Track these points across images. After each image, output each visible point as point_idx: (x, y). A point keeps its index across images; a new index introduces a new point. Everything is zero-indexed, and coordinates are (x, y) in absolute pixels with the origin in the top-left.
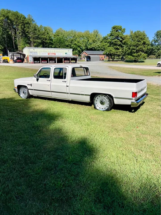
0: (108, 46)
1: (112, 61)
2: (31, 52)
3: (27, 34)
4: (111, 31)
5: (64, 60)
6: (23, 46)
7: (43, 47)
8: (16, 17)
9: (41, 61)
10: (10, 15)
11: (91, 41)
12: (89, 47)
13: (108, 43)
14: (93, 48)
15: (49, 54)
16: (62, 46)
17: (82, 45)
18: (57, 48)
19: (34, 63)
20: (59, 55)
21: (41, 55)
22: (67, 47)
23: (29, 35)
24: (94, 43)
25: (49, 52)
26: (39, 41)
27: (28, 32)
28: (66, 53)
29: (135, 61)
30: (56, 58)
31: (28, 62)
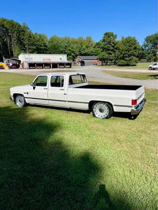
0: (101, 52)
1: (105, 65)
2: (26, 58)
3: (22, 41)
4: (103, 37)
5: (59, 66)
6: (18, 53)
7: (38, 53)
8: (11, 25)
9: (36, 66)
10: (5, 23)
11: (84, 47)
12: (83, 52)
13: (101, 48)
14: (87, 54)
15: (44, 60)
16: (57, 52)
17: (76, 51)
18: (51, 54)
19: (30, 69)
20: (54, 61)
21: (37, 60)
22: (61, 52)
23: (24, 42)
24: (87, 48)
25: (44, 58)
26: (34, 47)
27: (23, 39)
28: (61, 59)
29: (128, 65)
30: (51, 64)
31: (23, 68)
